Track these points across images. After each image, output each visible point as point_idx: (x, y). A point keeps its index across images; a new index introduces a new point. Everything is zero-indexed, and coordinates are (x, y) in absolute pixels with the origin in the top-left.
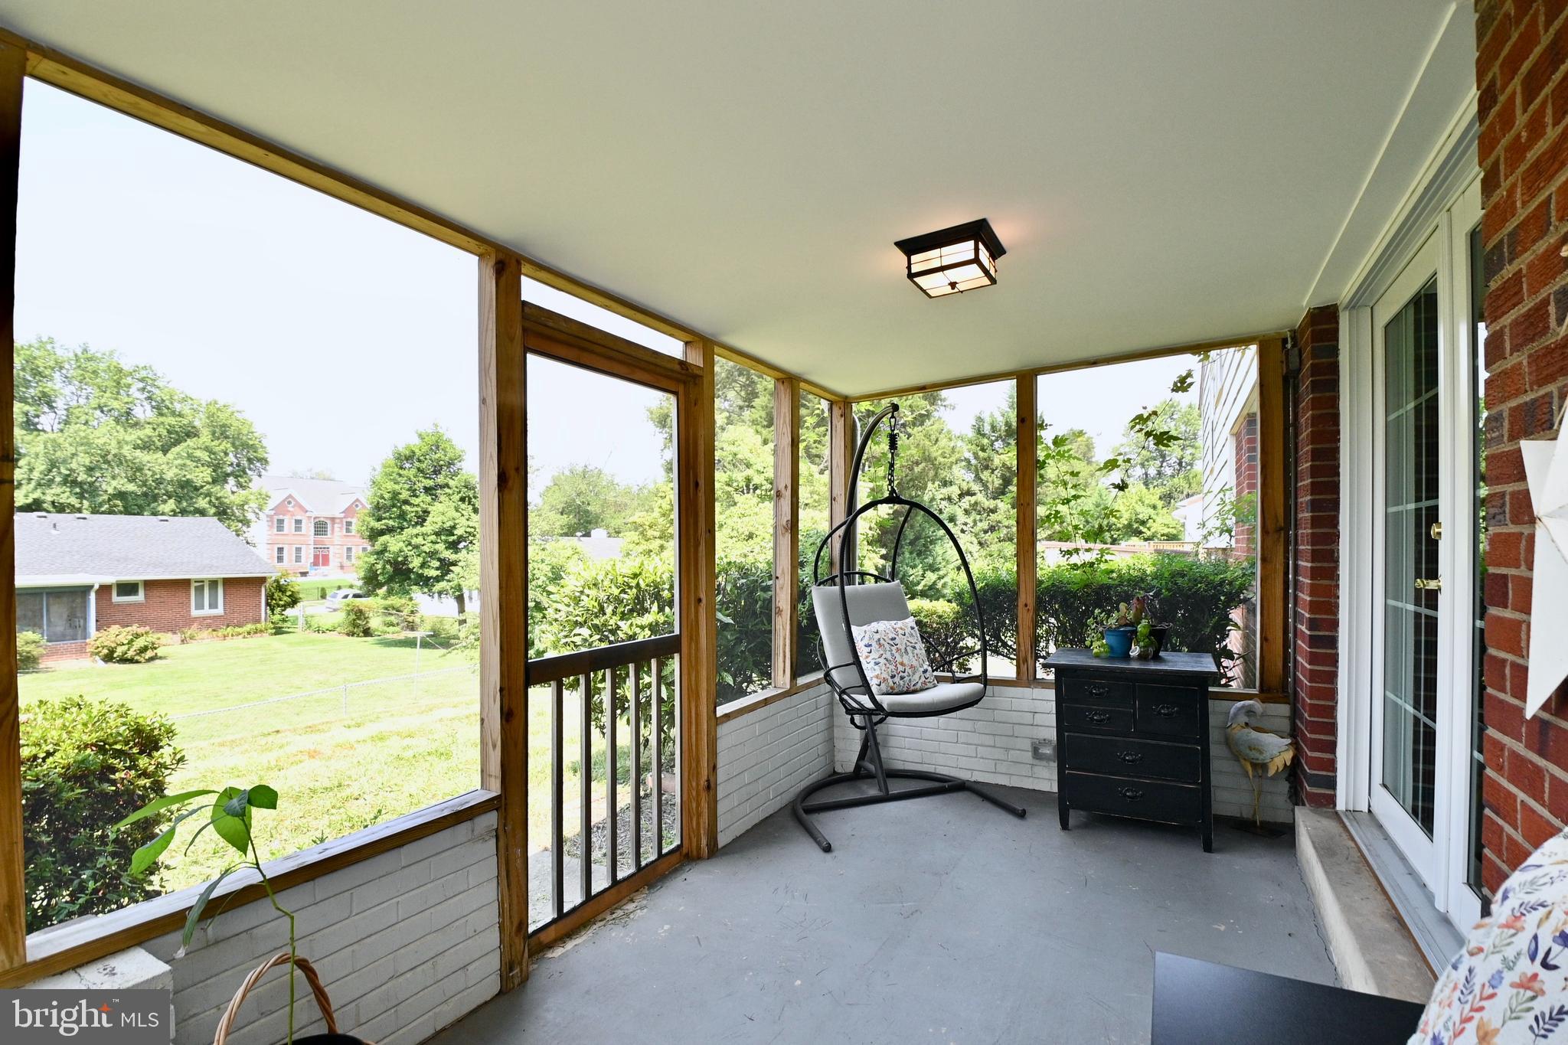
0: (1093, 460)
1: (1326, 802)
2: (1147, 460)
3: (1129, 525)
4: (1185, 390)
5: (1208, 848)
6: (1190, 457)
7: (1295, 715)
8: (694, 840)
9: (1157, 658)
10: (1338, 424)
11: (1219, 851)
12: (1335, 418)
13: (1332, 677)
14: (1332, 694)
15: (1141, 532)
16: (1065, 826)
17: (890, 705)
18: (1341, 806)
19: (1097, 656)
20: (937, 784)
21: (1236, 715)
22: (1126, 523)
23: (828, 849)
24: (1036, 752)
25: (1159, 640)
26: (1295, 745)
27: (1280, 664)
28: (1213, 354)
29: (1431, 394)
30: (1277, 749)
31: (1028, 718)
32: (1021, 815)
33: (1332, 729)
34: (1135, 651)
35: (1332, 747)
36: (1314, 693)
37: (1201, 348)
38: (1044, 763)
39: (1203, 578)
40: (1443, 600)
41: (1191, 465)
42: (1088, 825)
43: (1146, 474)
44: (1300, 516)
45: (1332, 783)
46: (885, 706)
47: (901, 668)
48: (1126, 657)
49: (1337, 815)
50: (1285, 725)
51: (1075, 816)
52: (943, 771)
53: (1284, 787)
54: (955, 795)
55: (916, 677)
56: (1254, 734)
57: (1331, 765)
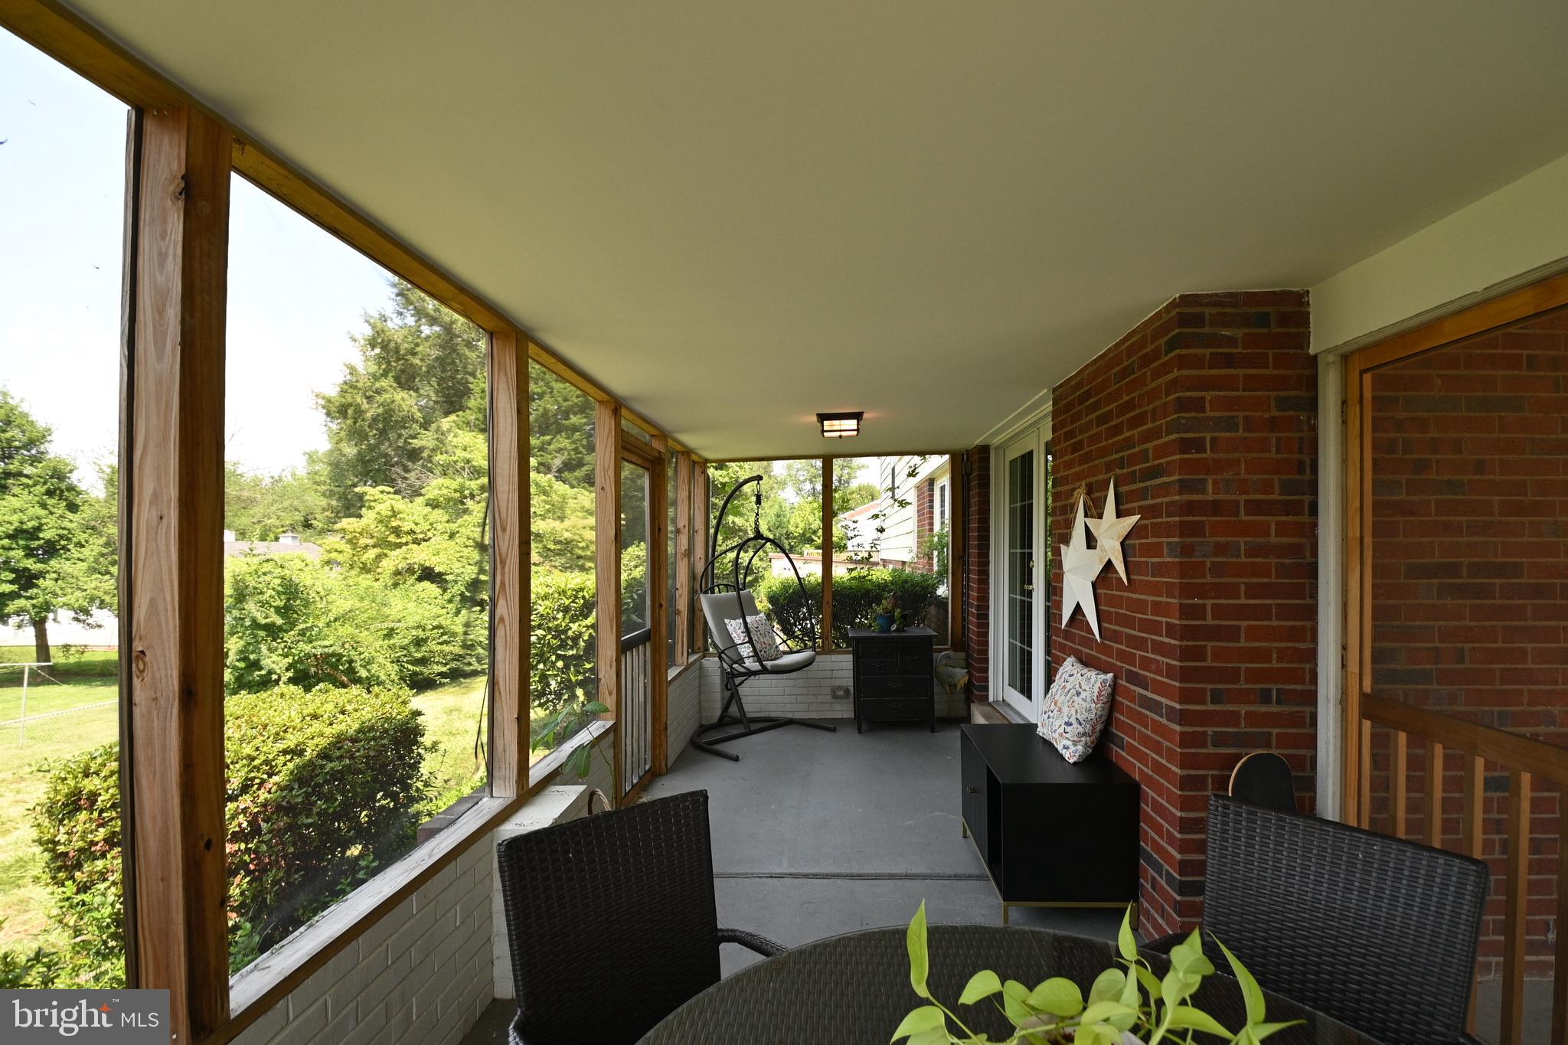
0: (772, 474)
1: (984, 699)
2: (815, 477)
3: (803, 535)
4: (914, 476)
5: (933, 731)
6: (847, 476)
7: (968, 656)
8: (658, 764)
9: (904, 631)
10: (989, 506)
11: (939, 731)
12: (988, 502)
13: (986, 634)
14: (986, 643)
15: (813, 541)
16: (860, 732)
17: (771, 666)
18: (991, 699)
19: (874, 631)
20: (771, 723)
21: (941, 660)
22: (801, 532)
23: (736, 759)
24: (835, 696)
25: (906, 621)
26: (969, 673)
27: (960, 631)
28: (927, 456)
29: (1030, 502)
30: (961, 675)
31: (828, 674)
32: (833, 730)
33: (986, 661)
34: (894, 627)
35: (986, 670)
36: (979, 643)
37: (922, 454)
38: (838, 701)
39: (917, 584)
40: (1034, 594)
41: (848, 482)
42: (870, 730)
43: (814, 489)
44: (971, 551)
45: (986, 689)
46: (769, 668)
47: (764, 646)
48: (889, 630)
49: (990, 705)
50: (963, 663)
51: (864, 727)
52: (774, 715)
53: (963, 697)
54: (788, 727)
55: (772, 651)
56: (951, 669)
57: (986, 680)
